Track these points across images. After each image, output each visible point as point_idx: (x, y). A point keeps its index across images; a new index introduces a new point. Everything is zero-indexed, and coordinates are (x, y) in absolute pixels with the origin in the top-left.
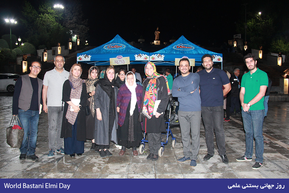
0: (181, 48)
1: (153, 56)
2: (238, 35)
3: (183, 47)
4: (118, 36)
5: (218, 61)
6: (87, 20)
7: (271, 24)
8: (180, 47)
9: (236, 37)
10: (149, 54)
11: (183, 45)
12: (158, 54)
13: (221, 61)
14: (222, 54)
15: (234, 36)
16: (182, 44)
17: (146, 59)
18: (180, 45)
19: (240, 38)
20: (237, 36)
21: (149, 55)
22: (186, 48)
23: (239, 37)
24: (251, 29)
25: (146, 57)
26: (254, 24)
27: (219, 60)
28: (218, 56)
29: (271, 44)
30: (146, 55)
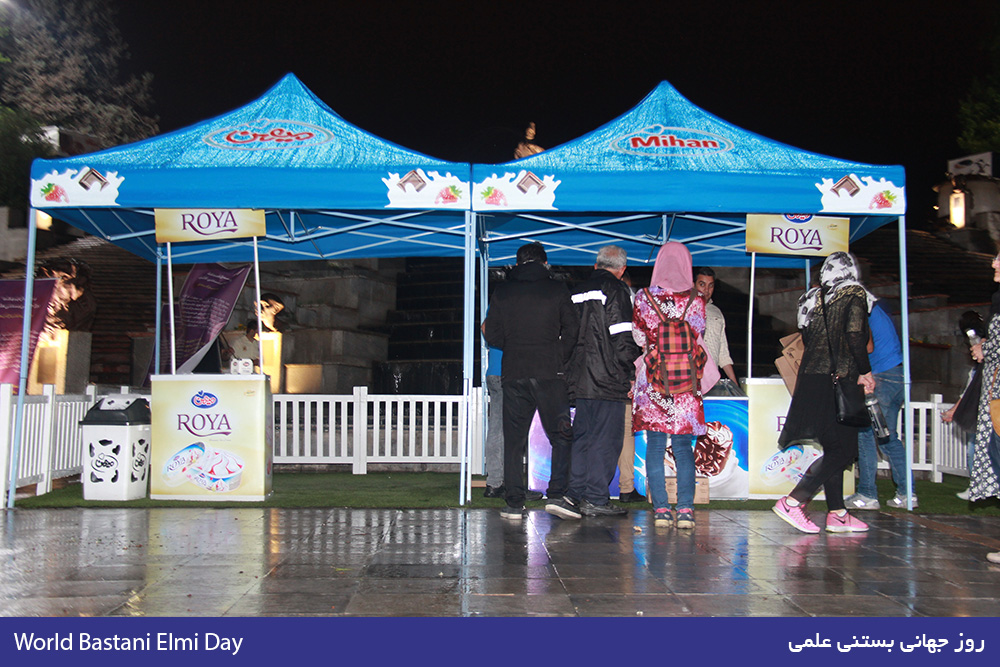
0: (657, 144)
1: (492, 181)
3: (665, 143)
4: (290, 81)
5: (876, 210)
6: (148, 77)
8: (649, 143)
10: (471, 169)
11: (665, 132)
12: (523, 173)
13: (898, 206)
14: (899, 170)
15: (953, 164)
16: (663, 128)
17: (451, 198)
18: (651, 131)
21: (472, 178)
22: (682, 144)
25: (453, 188)
27: (883, 201)
28: (878, 180)
30: (451, 180)
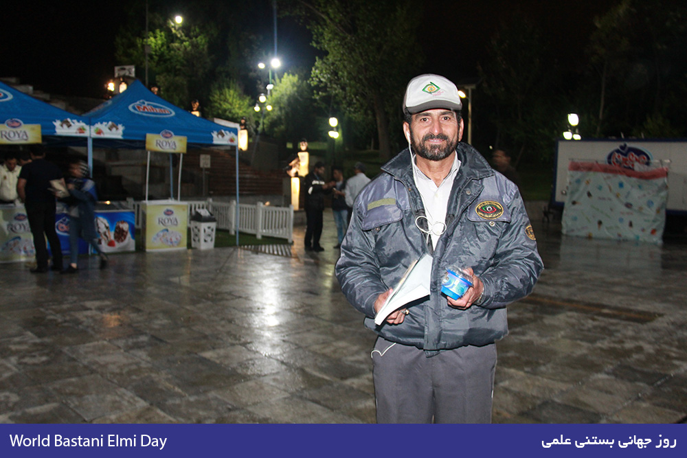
1: (98, 126)
2: (127, 67)
5: (229, 144)
7: (203, 49)
9: (122, 73)
10: (90, 120)
11: (148, 104)
12: (110, 123)
15: (117, 68)
16: (146, 103)
17: (82, 132)
19: (133, 75)
20: (124, 69)
21: (90, 124)
23: (130, 73)
24: (156, 55)
25: (83, 127)
26: (162, 45)
27: (231, 140)
29: (211, 98)
